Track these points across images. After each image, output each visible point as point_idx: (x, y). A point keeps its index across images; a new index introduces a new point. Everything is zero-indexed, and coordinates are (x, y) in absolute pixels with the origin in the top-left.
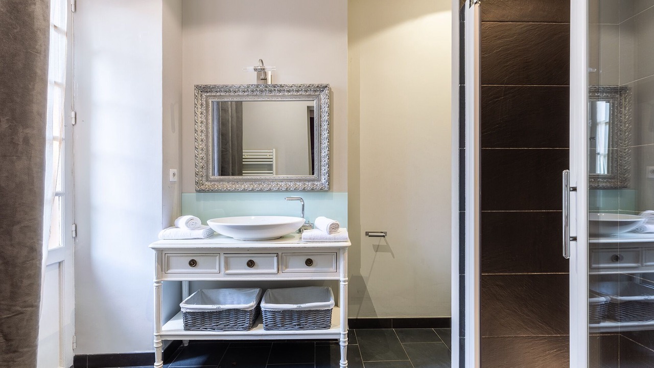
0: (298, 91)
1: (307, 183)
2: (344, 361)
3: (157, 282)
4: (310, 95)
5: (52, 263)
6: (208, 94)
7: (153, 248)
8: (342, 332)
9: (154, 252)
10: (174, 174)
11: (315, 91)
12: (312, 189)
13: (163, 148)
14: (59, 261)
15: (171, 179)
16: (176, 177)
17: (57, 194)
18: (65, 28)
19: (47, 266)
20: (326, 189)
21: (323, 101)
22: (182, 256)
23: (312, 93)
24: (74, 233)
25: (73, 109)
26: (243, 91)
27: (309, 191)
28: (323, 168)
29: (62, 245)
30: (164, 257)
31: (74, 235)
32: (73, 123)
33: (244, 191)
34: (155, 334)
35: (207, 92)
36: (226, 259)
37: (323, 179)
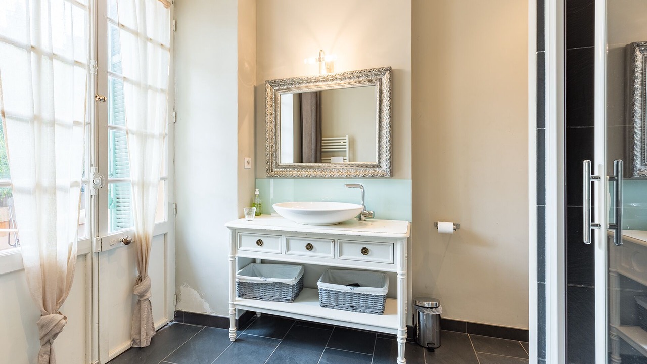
0: (359, 77)
1: (368, 170)
2: (402, 359)
3: (232, 257)
4: (371, 81)
5: (159, 234)
6: (277, 88)
7: (229, 227)
8: (400, 328)
9: (229, 231)
10: (248, 163)
11: (376, 75)
12: (373, 176)
13: (238, 140)
14: (164, 232)
15: (247, 166)
16: (250, 165)
17: (162, 179)
18: (168, 46)
19: (154, 236)
20: (387, 176)
21: (384, 85)
22: (251, 236)
23: (373, 78)
24: (175, 210)
25: (174, 109)
26: (300, 83)
27: (369, 178)
28: (384, 154)
29: (166, 220)
30: (236, 235)
31: (175, 213)
32: (175, 121)
33: (308, 177)
34: (230, 302)
35: (276, 86)
36: (287, 241)
37: (385, 165)
